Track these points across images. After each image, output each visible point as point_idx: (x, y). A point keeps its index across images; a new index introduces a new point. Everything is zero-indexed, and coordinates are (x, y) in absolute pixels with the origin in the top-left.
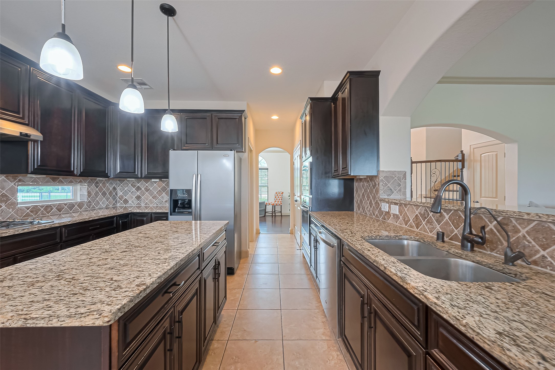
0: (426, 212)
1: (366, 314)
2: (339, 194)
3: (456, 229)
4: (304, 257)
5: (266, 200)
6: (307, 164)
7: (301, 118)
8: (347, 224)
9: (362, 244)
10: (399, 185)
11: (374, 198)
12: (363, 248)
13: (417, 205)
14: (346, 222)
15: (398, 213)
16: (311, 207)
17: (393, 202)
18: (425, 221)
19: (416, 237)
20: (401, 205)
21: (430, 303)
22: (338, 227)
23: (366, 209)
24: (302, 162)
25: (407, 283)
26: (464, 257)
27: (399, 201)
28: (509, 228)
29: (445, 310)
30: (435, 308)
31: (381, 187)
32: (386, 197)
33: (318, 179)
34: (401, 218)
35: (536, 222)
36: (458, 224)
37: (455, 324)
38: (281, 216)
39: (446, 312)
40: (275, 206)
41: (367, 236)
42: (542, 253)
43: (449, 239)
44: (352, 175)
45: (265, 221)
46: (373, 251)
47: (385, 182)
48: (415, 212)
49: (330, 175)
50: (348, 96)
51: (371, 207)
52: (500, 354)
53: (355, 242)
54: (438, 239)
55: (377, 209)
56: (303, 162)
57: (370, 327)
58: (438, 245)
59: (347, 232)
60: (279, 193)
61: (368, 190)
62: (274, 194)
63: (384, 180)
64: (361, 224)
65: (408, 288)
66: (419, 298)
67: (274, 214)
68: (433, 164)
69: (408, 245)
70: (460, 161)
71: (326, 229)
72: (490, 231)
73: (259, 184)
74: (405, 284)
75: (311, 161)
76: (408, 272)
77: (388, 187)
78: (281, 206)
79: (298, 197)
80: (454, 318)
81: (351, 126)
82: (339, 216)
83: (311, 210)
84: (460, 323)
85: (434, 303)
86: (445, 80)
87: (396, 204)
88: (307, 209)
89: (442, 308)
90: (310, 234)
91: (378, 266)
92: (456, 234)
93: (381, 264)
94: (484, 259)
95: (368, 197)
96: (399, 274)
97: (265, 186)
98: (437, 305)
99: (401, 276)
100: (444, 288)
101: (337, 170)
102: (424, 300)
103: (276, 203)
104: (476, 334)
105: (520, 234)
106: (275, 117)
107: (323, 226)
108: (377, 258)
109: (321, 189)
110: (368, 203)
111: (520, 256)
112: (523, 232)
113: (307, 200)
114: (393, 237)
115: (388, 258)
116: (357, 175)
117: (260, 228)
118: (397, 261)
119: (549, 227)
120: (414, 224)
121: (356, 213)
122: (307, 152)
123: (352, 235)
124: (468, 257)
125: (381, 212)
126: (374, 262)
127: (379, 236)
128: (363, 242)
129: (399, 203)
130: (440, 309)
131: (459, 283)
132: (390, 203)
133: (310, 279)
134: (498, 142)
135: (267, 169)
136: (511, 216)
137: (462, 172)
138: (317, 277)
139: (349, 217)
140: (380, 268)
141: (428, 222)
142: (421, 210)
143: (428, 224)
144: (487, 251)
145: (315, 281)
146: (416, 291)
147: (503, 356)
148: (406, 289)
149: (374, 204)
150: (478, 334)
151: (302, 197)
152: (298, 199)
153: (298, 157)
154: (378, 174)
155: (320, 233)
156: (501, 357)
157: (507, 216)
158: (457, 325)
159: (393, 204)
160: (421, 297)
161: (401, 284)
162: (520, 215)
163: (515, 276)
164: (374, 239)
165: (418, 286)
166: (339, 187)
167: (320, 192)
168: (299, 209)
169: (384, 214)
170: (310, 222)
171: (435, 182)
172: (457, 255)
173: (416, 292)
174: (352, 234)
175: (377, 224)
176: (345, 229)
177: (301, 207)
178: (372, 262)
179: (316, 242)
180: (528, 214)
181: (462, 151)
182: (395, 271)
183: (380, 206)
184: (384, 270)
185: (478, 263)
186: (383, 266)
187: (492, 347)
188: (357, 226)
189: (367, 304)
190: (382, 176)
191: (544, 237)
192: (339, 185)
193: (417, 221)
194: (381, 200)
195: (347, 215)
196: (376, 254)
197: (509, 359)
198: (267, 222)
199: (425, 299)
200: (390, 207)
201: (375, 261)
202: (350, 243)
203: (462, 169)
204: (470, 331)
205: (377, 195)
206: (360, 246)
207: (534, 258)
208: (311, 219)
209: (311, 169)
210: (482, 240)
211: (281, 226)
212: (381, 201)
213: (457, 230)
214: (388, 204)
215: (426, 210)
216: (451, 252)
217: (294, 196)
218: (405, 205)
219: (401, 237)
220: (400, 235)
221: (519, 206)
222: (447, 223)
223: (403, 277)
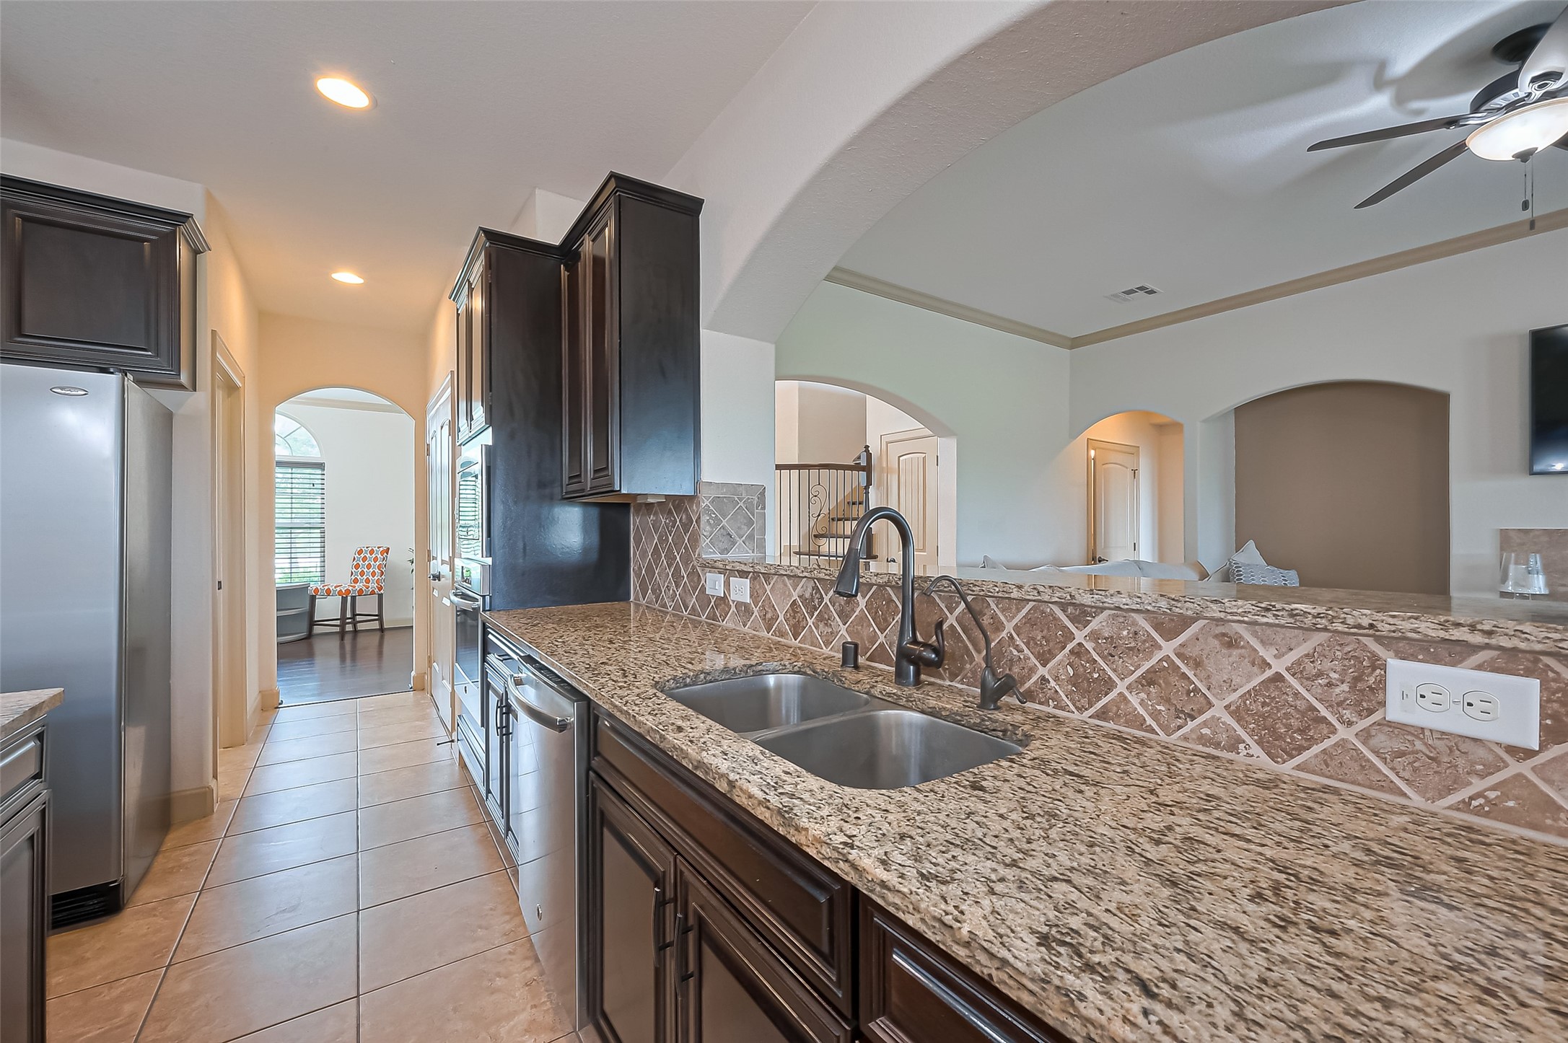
0: (816, 594)
1: (671, 936)
2: (586, 550)
3: (882, 631)
4: (463, 766)
5: (316, 579)
6: (474, 453)
7: (455, 296)
8: (609, 646)
9: (659, 709)
10: (750, 523)
11: (687, 559)
12: (660, 723)
13: (795, 576)
14: (605, 637)
15: (748, 600)
16: (488, 598)
17: (737, 570)
18: (814, 617)
19: (795, 664)
20: (755, 576)
21: (869, 885)
22: (582, 660)
23: (663, 592)
24: (458, 444)
25: (797, 829)
26: (903, 702)
27: (752, 567)
28: (986, 621)
29: (911, 903)
30: (883, 898)
31: (705, 529)
32: (718, 556)
33: (516, 503)
34: (756, 613)
35: (1031, 604)
36: (885, 620)
37: (938, 941)
38: (382, 630)
39: (914, 909)
40: (353, 598)
41: (670, 677)
42: (1042, 671)
43: (867, 660)
44: (624, 491)
45: (310, 655)
46: (692, 728)
47: (715, 514)
48: (790, 595)
49: (557, 490)
50: (612, 254)
51: (677, 586)
52: (1063, 1017)
53: (634, 708)
54: (845, 663)
55: (694, 589)
56: (460, 445)
57: (685, 978)
58: (846, 679)
59: (609, 675)
60: (372, 552)
61: (670, 538)
62: (352, 553)
63: (712, 508)
64: (650, 639)
65: (801, 844)
66: (836, 870)
67: (349, 628)
68: (814, 472)
69: (779, 687)
70: (863, 469)
71: (542, 668)
72: (949, 632)
73: (277, 521)
74: (792, 831)
75: (490, 443)
76: (796, 784)
77: (723, 527)
78: (380, 596)
79: (443, 562)
80: (937, 925)
81: (620, 342)
82: (586, 618)
83: (487, 608)
84: (953, 936)
85: (878, 884)
86: (838, 275)
87: (743, 574)
88: (475, 605)
89: (902, 896)
90: (486, 687)
91: (709, 778)
92: (881, 645)
93: (717, 773)
94: (943, 702)
95: (670, 558)
96: (774, 801)
97: (310, 528)
98: (889, 889)
99: (781, 806)
100: (891, 817)
101: (579, 476)
102: (851, 877)
103: (358, 586)
104: (997, 964)
105: (1004, 634)
106: (347, 277)
107: (529, 659)
108: (704, 754)
109: (524, 537)
110: (670, 575)
111: (1008, 686)
112: (1009, 627)
113: (476, 573)
114: (741, 671)
115: (735, 746)
116: (639, 492)
117: (281, 687)
118: (762, 753)
119: (1052, 614)
120: (787, 627)
121: (636, 604)
122: (473, 414)
123: (626, 682)
124: (911, 701)
125: (704, 599)
126: (696, 768)
127: (705, 673)
128: (659, 702)
129: (751, 572)
130: (898, 901)
131: (919, 791)
132: (729, 572)
133: (485, 840)
134: (928, 432)
135: (320, 466)
136: (990, 594)
137: (867, 493)
138: (508, 829)
139: (616, 619)
140: (717, 786)
141: (820, 618)
142: (805, 587)
143: (821, 625)
144: (944, 679)
145: (502, 843)
146: (826, 851)
147: (1070, 1021)
148: (797, 848)
149: (685, 576)
150: (1004, 962)
151: (458, 563)
152: (445, 570)
153: (442, 427)
154: (695, 491)
155: (518, 683)
156: (1063, 1023)
157: (982, 593)
158: (944, 944)
159: (735, 573)
160: (841, 869)
161: (782, 831)
162: (1005, 589)
163: (1004, 735)
164: (690, 685)
165: (829, 830)
166: (585, 530)
167: (520, 545)
168: (449, 605)
169: (712, 603)
170: (486, 648)
171: (819, 515)
172: (890, 699)
173: (825, 853)
174: (625, 680)
175: (693, 636)
176: (602, 663)
177: (453, 598)
178: (690, 767)
179: (507, 714)
180: (1020, 587)
181: (867, 447)
182: (762, 790)
183: (703, 582)
184: (729, 792)
185: (933, 713)
186: (726, 780)
187: (1040, 999)
188: (638, 647)
189: (675, 900)
190: (707, 498)
191: (1043, 637)
192: (584, 521)
193: (794, 618)
194: (704, 566)
195: (610, 615)
196: (702, 740)
197: (1086, 1027)
198: (318, 660)
199: (852, 872)
200: (727, 584)
201: (700, 765)
202: (621, 711)
203: (867, 488)
204: (982, 957)
205: (694, 552)
206: (650, 718)
207: (1027, 685)
208: (490, 636)
209: (488, 469)
210: (937, 656)
211: (380, 667)
212: (706, 567)
213: (885, 634)
214: (723, 575)
215: (815, 588)
216: (877, 694)
217: (429, 561)
218: (767, 576)
219: (760, 668)
220: (757, 664)
221: (960, 566)
222: (862, 618)
223: (784, 809)
